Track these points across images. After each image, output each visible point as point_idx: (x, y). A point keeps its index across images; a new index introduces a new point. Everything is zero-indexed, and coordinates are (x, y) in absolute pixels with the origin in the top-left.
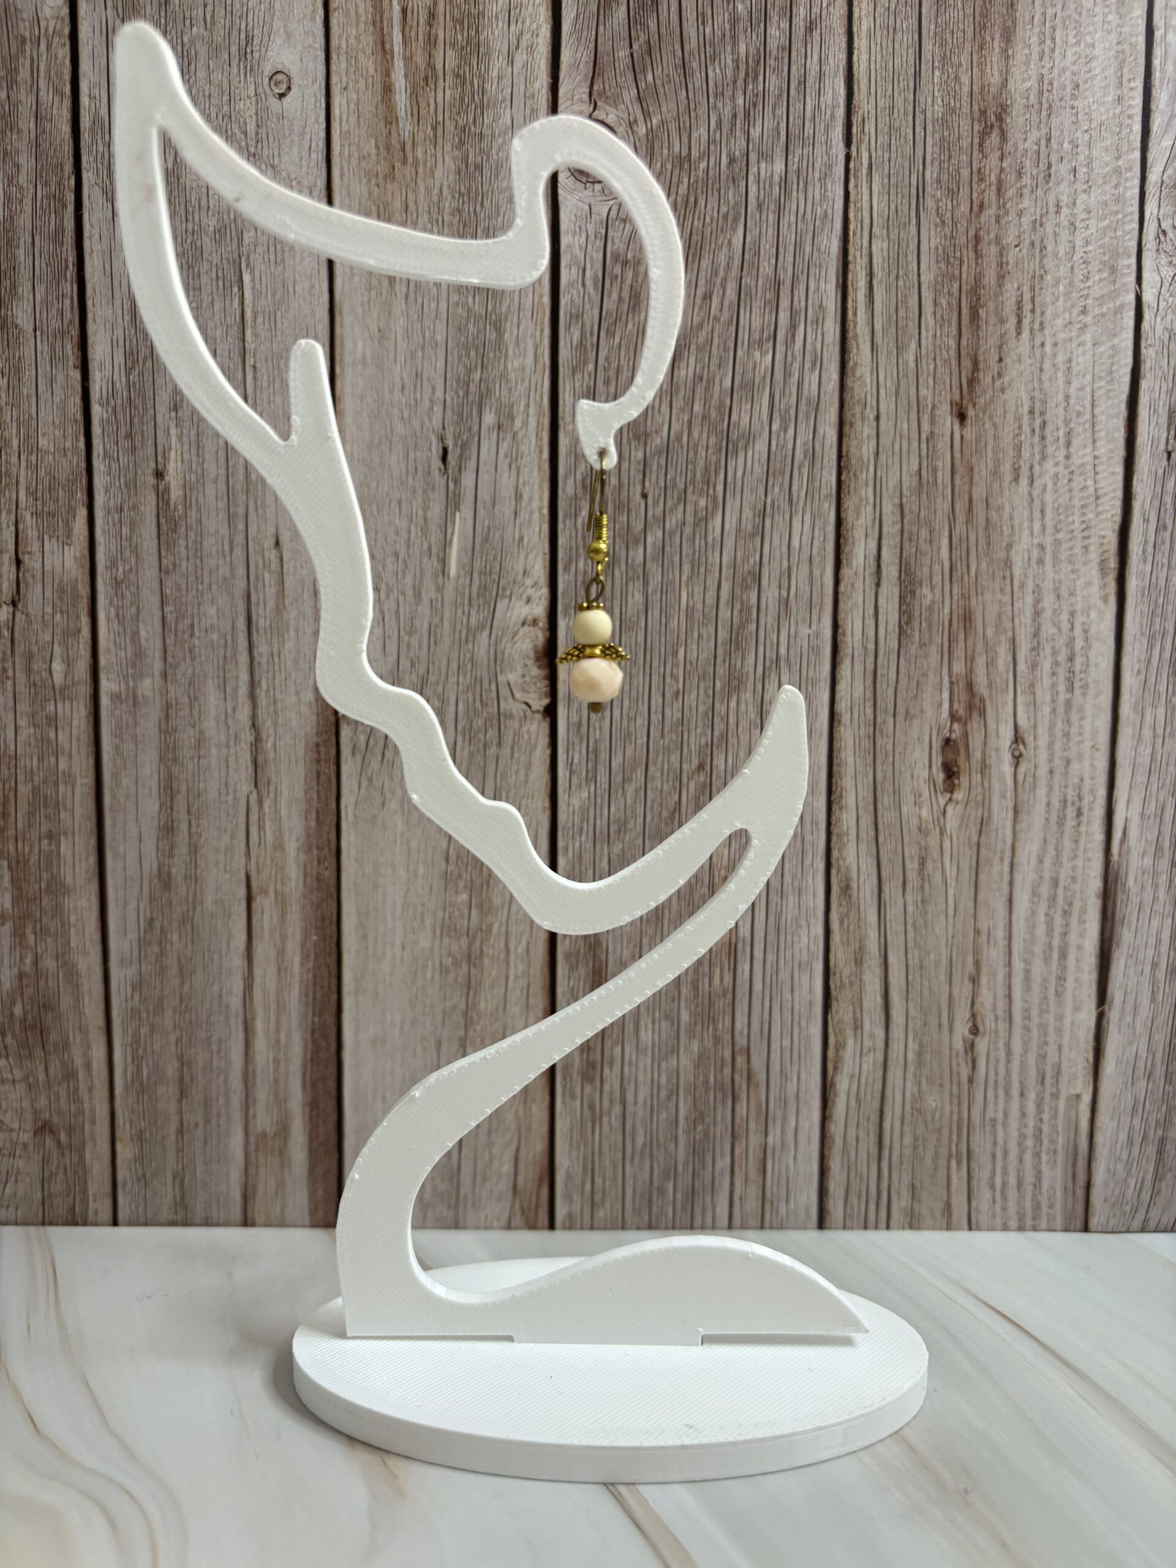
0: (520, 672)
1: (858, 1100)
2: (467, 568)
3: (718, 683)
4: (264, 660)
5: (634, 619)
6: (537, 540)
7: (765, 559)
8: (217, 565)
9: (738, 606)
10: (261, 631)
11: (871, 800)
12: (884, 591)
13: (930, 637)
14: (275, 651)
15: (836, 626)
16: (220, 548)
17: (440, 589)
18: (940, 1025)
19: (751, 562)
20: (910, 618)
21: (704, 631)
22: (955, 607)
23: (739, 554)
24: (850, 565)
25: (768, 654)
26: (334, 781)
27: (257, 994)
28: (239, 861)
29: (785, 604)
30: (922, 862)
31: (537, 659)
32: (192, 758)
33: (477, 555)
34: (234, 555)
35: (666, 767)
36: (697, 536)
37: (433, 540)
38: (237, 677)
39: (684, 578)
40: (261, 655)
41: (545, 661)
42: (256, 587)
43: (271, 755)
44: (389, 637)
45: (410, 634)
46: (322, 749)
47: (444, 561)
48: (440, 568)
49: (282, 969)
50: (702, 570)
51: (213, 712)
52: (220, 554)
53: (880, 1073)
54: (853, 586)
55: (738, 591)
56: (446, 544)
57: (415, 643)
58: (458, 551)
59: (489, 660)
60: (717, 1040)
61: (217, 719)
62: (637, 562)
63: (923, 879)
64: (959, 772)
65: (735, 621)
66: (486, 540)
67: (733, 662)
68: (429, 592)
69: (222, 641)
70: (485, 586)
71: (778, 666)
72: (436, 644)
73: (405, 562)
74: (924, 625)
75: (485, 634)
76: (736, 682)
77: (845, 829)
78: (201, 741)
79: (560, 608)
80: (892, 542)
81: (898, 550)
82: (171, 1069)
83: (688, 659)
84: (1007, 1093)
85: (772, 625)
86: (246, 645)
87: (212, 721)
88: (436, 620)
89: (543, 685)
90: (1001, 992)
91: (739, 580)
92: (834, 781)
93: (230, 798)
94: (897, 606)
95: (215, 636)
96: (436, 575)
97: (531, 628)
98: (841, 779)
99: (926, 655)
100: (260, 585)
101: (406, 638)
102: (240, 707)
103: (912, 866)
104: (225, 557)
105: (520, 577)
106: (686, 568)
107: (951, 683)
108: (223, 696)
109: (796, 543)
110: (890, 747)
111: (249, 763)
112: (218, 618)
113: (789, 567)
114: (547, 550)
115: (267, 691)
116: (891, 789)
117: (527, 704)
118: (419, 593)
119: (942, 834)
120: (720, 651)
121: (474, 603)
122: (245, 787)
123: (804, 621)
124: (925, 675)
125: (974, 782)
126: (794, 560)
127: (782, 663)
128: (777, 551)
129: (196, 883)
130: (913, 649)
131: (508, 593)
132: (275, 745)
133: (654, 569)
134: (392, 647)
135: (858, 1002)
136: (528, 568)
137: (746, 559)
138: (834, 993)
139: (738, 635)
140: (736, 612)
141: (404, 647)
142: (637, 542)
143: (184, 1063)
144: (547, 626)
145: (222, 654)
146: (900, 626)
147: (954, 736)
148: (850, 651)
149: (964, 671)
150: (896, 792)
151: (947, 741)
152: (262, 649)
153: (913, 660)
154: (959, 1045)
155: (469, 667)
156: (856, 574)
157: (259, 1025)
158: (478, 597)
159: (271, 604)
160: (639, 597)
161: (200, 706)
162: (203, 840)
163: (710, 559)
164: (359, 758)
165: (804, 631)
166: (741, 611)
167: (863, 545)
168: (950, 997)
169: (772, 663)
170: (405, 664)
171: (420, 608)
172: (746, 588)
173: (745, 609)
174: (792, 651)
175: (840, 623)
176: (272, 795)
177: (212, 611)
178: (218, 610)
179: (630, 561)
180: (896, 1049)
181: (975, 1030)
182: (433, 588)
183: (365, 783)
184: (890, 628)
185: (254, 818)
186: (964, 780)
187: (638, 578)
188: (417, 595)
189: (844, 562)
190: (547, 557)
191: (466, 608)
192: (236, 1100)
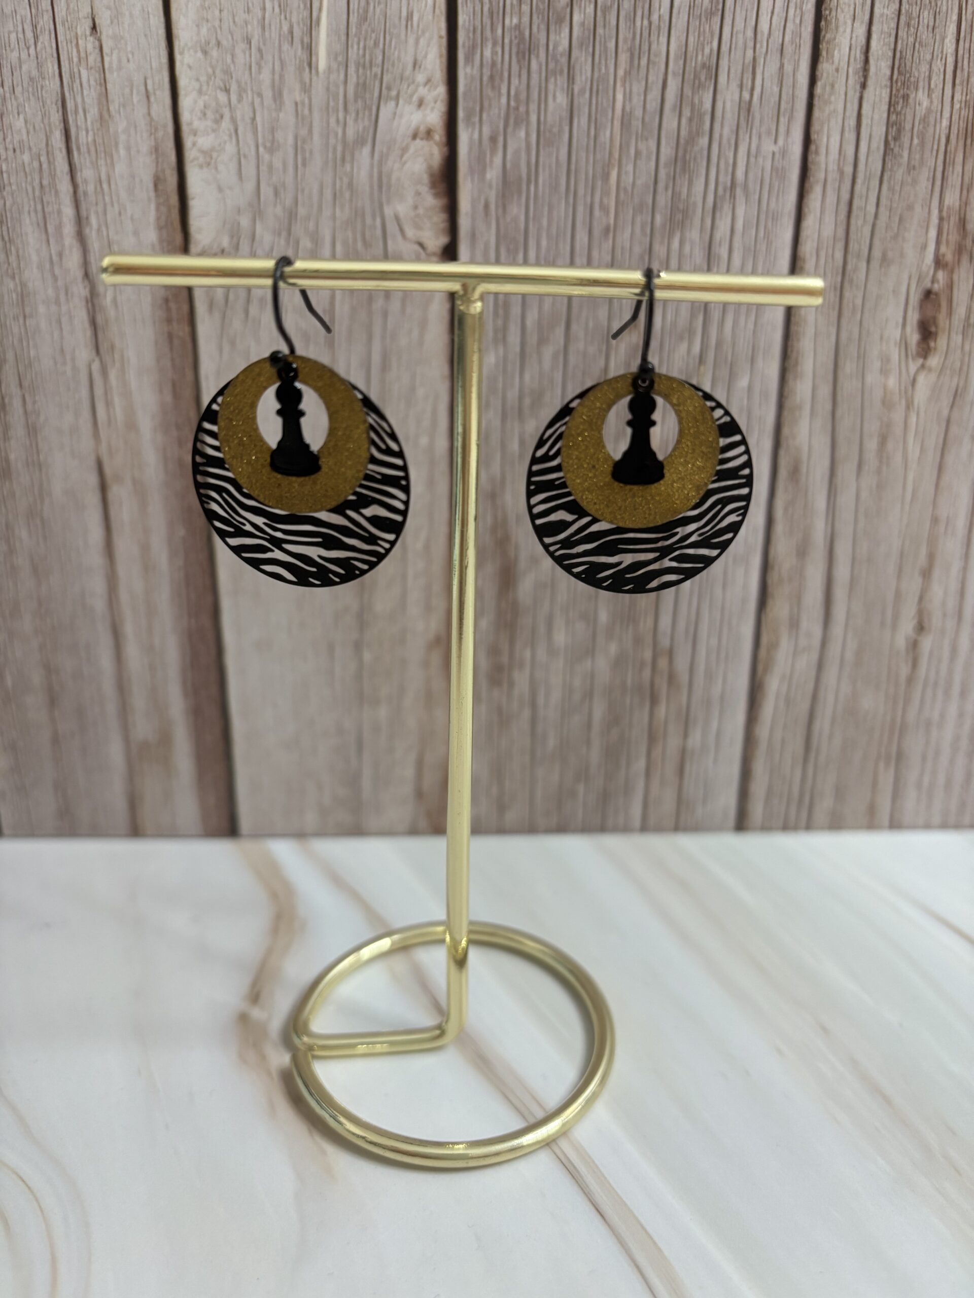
0: (410, 201)
1: (788, 701)
2: (340, 59)
3: (659, 219)
4: (91, 188)
5: (555, 130)
6: (430, 17)
7: (725, 48)
8: (19, 58)
9: (687, 113)
10: (83, 149)
11: (831, 367)
12: (869, 94)
13: (922, 158)
14: (104, 177)
15: (807, 141)
16: (21, 36)
17: (306, 89)
18: (883, 624)
19: (707, 51)
20: (899, 131)
21: (642, 146)
22: (955, 117)
23: (691, 39)
24: (830, 56)
25: (721, 178)
26: (189, 346)
27: (124, 596)
28: (86, 444)
29: (745, 109)
30: (883, 440)
31: (433, 185)
32: (16, 318)
33: (353, 40)
34: (39, 45)
35: (591, 325)
36: (639, 13)
37: (294, 20)
38: (59, 212)
39: (621, 73)
40: (86, 181)
41: (442, 187)
42: (71, 89)
43: (112, 313)
44: (245, 156)
45: (271, 151)
46: (173, 305)
47: (310, 49)
48: (305, 57)
49: (148, 568)
50: (644, 62)
51: (34, 258)
52: (22, 44)
53: (813, 673)
54: (833, 86)
55: (688, 91)
56: (312, 25)
57: (278, 164)
58: (328, 35)
59: (371, 187)
60: (638, 641)
61: (40, 267)
62: (560, 49)
63: (881, 462)
64: (936, 334)
65: (684, 133)
66: (364, 18)
67: (677, 189)
68: (293, 94)
69: (36, 164)
70: (364, 84)
71: (733, 196)
72: (304, 165)
73: (260, 50)
74: (916, 141)
75: (366, 150)
76: (679, 216)
77: (798, 399)
78: (23, 296)
79: (461, 114)
80: (886, 29)
81: (893, 39)
82: (36, 677)
83: (622, 185)
84: (947, 692)
85: (729, 140)
86: (66, 168)
87: (35, 270)
88: (304, 132)
89: (440, 219)
90: (954, 586)
91: (689, 76)
92: (790, 343)
93: (68, 369)
94: (885, 115)
95: (26, 157)
96: (300, 69)
97: (424, 143)
98: (798, 340)
99: (915, 182)
100: (77, 85)
101: (266, 157)
102: (67, 252)
103: (872, 445)
104: (28, 49)
105: (408, 72)
106: (623, 57)
107: (941, 219)
108: (44, 237)
109: (764, 26)
110: (859, 301)
111: (87, 325)
112: (28, 133)
113: (754, 59)
114: (444, 32)
115: (99, 230)
116: (856, 355)
117: (421, 245)
118: (280, 94)
119: (909, 406)
120: (662, 173)
121: (351, 108)
122: (84, 354)
123: (769, 133)
124: (910, 208)
125: (952, 344)
126: (761, 49)
127: (739, 191)
128: (741, 36)
129: (40, 470)
130: (900, 174)
131: (394, 93)
132: (115, 301)
133: (582, 59)
134: (249, 170)
135: (797, 599)
136: (419, 58)
137: (700, 46)
138: (770, 589)
139: (685, 151)
140: (684, 121)
141: (264, 168)
142: (560, 21)
143: (49, 669)
144: (444, 139)
145: (37, 181)
146: (886, 142)
147: (936, 287)
148: (822, 175)
149: (957, 204)
150: (862, 357)
151: (928, 294)
152: (86, 174)
153: (898, 188)
154: (901, 642)
155: (347, 195)
156: (837, 70)
157: (129, 629)
158: (356, 101)
159: (93, 112)
160: (562, 99)
161: (17, 252)
162: (42, 418)
163: (654, 46)
164: (217, 316)
165: (768, 147)
166: (690, 120)
167: (849, 30)
168: (898, 594)
169: (725, 191)
170: (267, 191)
171: (282, 115)
172: (698, 87)
173: (696, 116)
174: (751, 176)
175: (814, 136)
176: (117, 364)
177: (19, 123)
178: (26, 122)
179: (551, 47)
180: (835, 649)
181: (921, 628)
182: (297, 86)
183: (226, 347)
184: (874, 145)
185: (99, 391)
186: (941, 342)
187: (561, 72)
188: (278, 96)
189: (824, 53)
190: (444, 41)
191: (341, 115)
192: (111, 708)
